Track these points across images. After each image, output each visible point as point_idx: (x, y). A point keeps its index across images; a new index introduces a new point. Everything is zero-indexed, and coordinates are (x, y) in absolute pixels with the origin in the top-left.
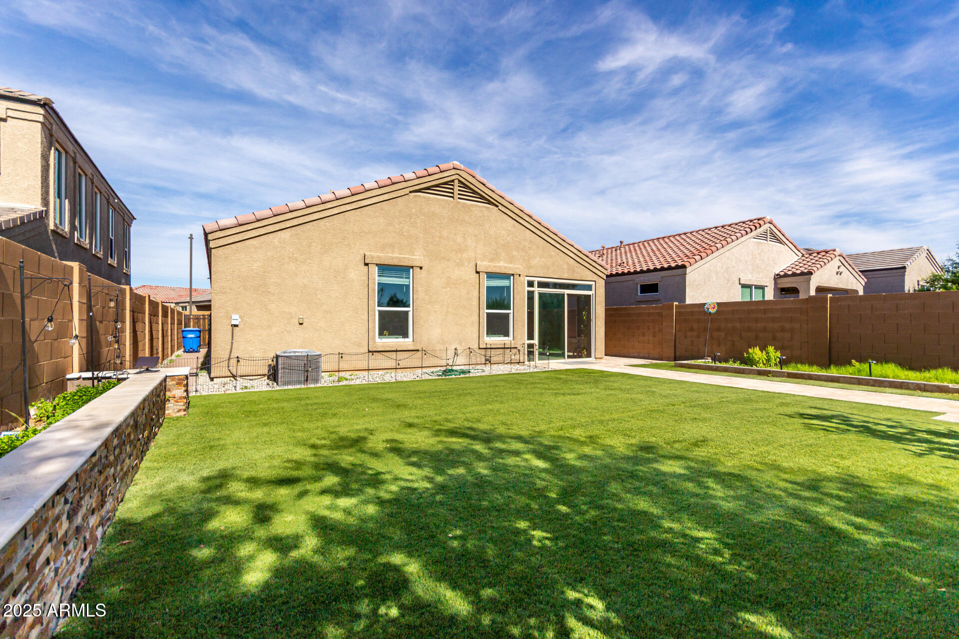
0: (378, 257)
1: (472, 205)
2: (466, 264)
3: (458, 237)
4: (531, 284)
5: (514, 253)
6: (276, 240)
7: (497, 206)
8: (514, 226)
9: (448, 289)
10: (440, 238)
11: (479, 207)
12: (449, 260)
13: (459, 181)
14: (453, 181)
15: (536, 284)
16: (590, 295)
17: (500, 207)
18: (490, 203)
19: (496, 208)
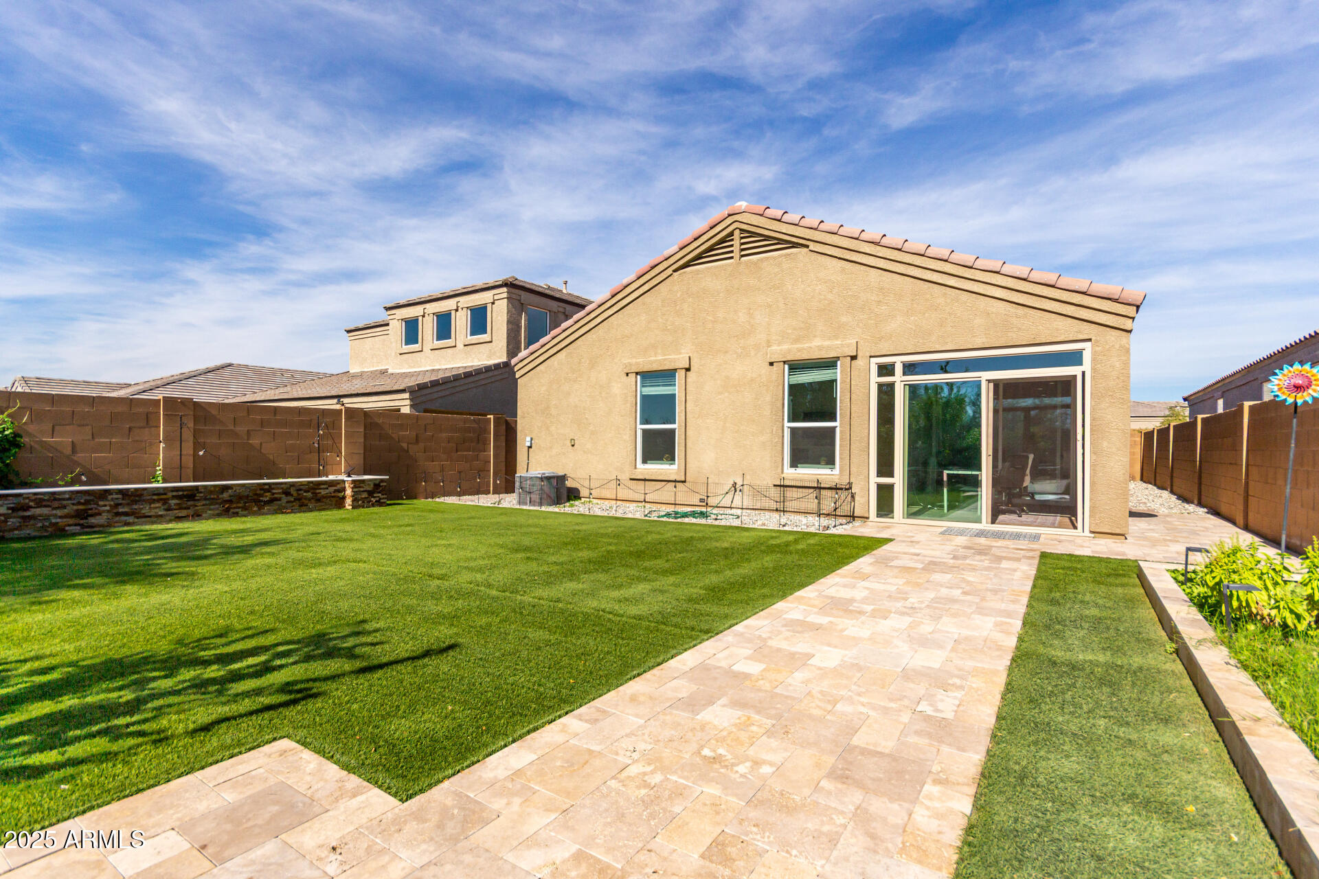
0: (637, 364)
1: (762, 260)
2: (753, 354)
3: (740, 314)
4: (886, 370)
5: (844, 319)
6: (556, 363)
7: (807, 246)
8: (843, 269)
9: (726, 394)
10: (713, 322)
11: (774, 258)
12: (726, 352)
13: (741, 230)
14: (731, 234)
15: (899, 369)
16: (1075, 377)
17: (812, 246)
18: (795, 245)
19: (805, 250)
